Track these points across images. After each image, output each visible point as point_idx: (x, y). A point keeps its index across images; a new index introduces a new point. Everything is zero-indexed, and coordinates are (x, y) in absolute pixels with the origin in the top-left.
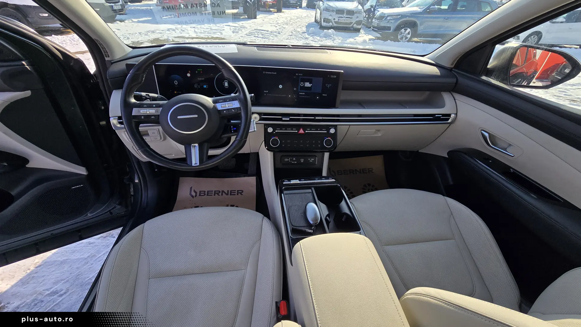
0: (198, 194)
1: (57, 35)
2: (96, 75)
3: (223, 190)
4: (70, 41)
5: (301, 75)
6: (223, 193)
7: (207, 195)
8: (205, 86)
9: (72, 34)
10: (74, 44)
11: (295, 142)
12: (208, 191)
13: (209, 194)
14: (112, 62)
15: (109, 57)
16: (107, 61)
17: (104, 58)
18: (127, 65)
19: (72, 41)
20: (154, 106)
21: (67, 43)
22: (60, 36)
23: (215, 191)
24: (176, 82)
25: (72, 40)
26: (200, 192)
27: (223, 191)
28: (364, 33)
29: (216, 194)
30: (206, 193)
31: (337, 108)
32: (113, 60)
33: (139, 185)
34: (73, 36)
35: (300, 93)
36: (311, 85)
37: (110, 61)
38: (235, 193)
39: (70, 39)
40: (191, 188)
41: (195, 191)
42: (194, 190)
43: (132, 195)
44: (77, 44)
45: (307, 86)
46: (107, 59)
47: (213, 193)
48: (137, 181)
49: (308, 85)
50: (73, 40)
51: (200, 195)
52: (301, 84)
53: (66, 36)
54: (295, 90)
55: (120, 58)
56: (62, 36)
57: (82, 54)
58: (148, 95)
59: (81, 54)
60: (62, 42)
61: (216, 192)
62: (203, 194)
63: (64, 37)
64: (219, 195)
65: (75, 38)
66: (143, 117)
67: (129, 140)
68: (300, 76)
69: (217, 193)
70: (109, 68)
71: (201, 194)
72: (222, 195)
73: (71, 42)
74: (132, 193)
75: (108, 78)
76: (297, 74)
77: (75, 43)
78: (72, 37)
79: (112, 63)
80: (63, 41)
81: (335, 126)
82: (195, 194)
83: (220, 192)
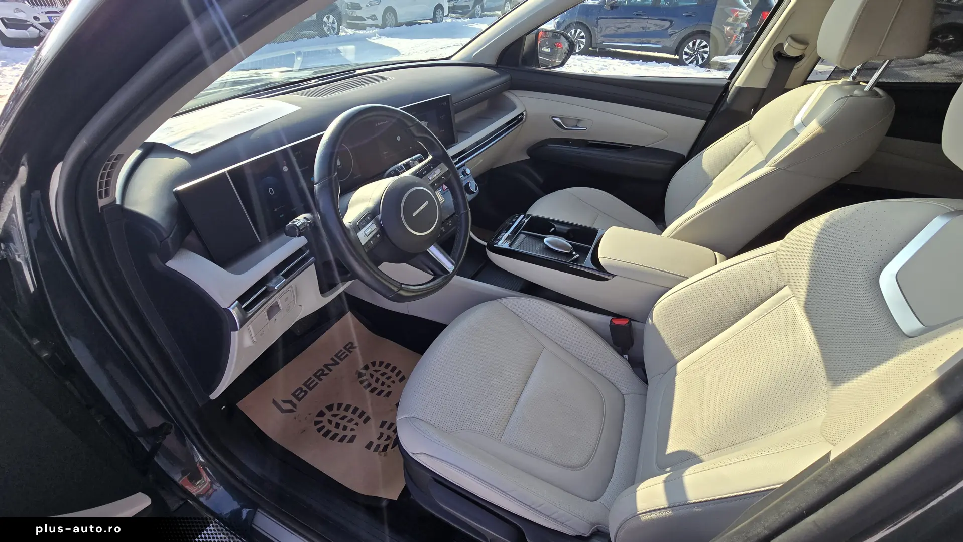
0: (294, 400)
3: (323, 365)
7: (311, 389)
12: (305, 384)
14: (118, 203)
15: (107, 196)
16: (105, 206)
20: (369, 218)
23: (314, 375)
24: (271, 190)
26: (294, 395)
27: (326, 366)
29: (321, 377)
30: (304, 388)
31: (457, 142)
32: (115, 202)
38: (344, 353)
40: (274, 402)
42: (282, 401)
46: (102, 202)
47: (316, 379)
51: (299, 400)
61: (318, 375)
62: (303, 394)
64: (326, 375)
66: (371, 242)
69: (320, 375)
71: (300, 396)
72: (331, 370)
79: (121, 207)
81: (464, 165)
82: (291, 405)
83: (323, 370)
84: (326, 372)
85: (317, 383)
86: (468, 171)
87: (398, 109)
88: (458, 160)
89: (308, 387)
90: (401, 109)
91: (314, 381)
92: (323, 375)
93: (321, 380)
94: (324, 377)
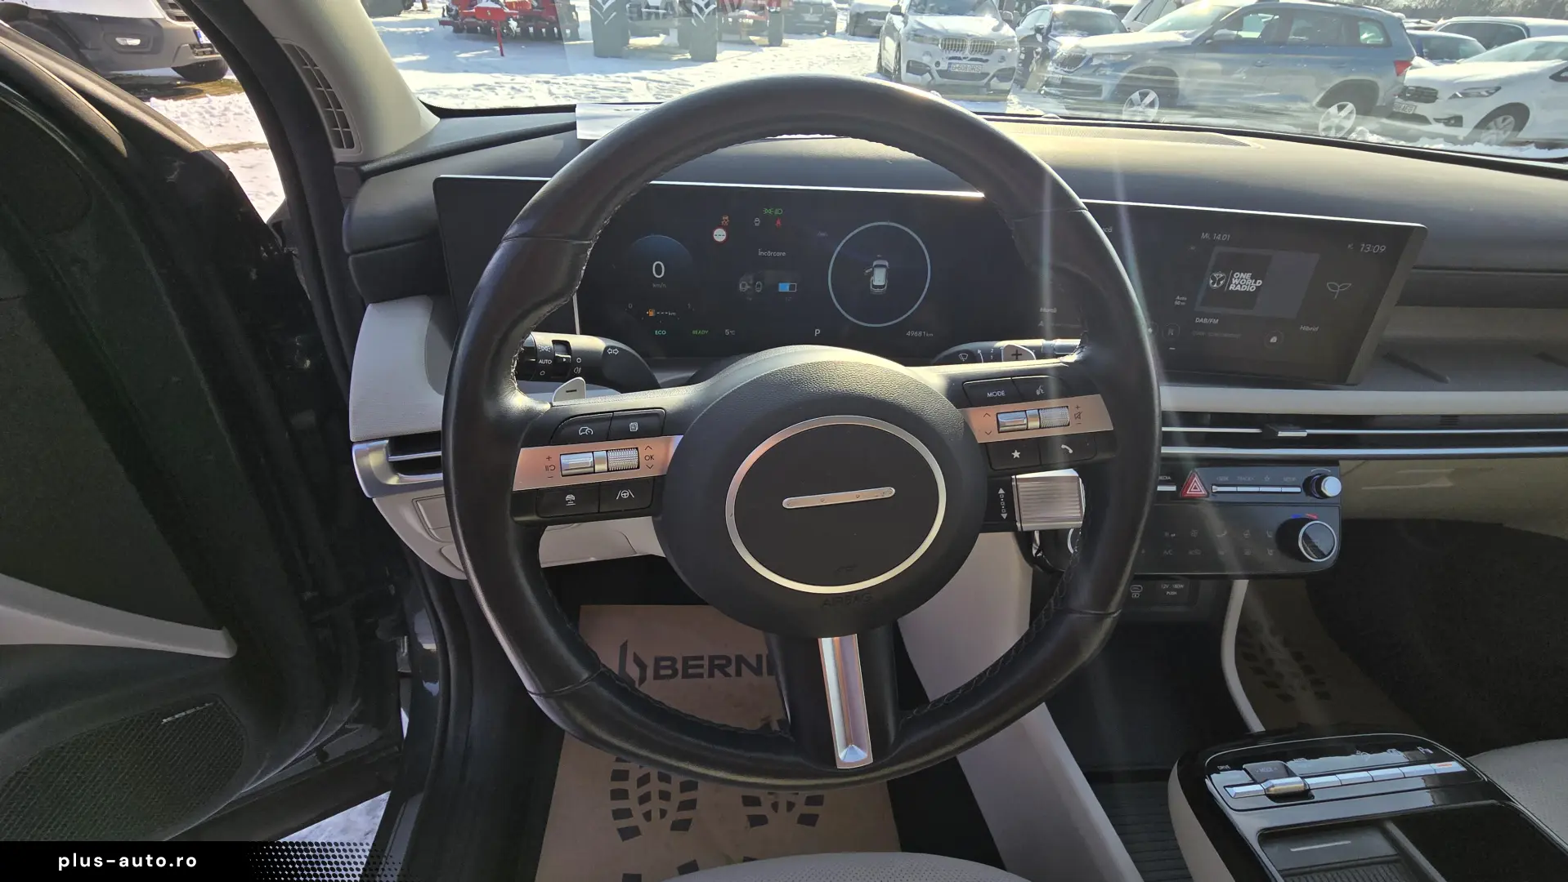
0: (650, 672)
1: (165, 100)
2: (283, 226)
3: (738, 653)
4: (201, 114)
5: (1226, 237)
6: (743, 666)
7: (686, 676)
8: (784, 287)
9: (206, 97)
10: (212, 124)
11: (1167, 534)
12: (685, 660)
13: (690, 671)
14: (366, 168)
15: (351, 145)
16: (341, 164)
17: (329, 147)
18: (440, 184)
19: (207, 116)
20: (634, 426)
21: (192, 120)
22: (171, 100)
23: (712, 659)
24: (658, 267)
25: (207, 112)
26: (658, 660)
27: (740, 660)
28: (1019, 103)
29: (717, 670)
30: (679, 666)
31: (1354, 386)
32: (366, 163)
33: (440, 659)
34: (209, 103)
35: (1198, 320)
36: (1259, 283)
37: (356, 166)
39: (201, 110)
40: (624, 646)
41: (638, 657)
42: (635, 654)
43: (404, 675)
44: (220, 125)
45: (1238, 288)
46: (341, 155)
47: (706, 667)
48: (430, 646)
49: (1243, 282)
50: (210, 113)
51: (657, 676)
52: (1214, 278)
53: (189, 101)
54: (1177, 303)
55: (399, 152)
56: (180, 102)
57: (232, 151)
58: (566, 344)
59: (231, 153)
60: (178, 117)
61: (716, 662)
62: (670, 672)
63: (182, 105)
64: (727, 675)
65: (213, 109)
66: (570, 497)
67: (429, 533)
68: (1220, 243)
69: (718, 667)
70: (351, 197)
71: (663, 672)
72: (739, 673)
73: (204, 117)
74: (404, 668)
75: (346, 249)
76: (1205, 236)
77: (215, 121)
78: (207, 106)
79: (365, 177)
80: (179, 115)
81: (1332, 462)
82: (641, 674)
83: (729, 660)
84: (731, 670)
85: (701, 676)
86: (1332, 486)
87: (1081, 202)
88: (1303, 434)
89: (686, 666)
90: (1085, 203)
91: (701, 666)
92: (722, 668)
93: (711, 675)
94: (721, 675)
